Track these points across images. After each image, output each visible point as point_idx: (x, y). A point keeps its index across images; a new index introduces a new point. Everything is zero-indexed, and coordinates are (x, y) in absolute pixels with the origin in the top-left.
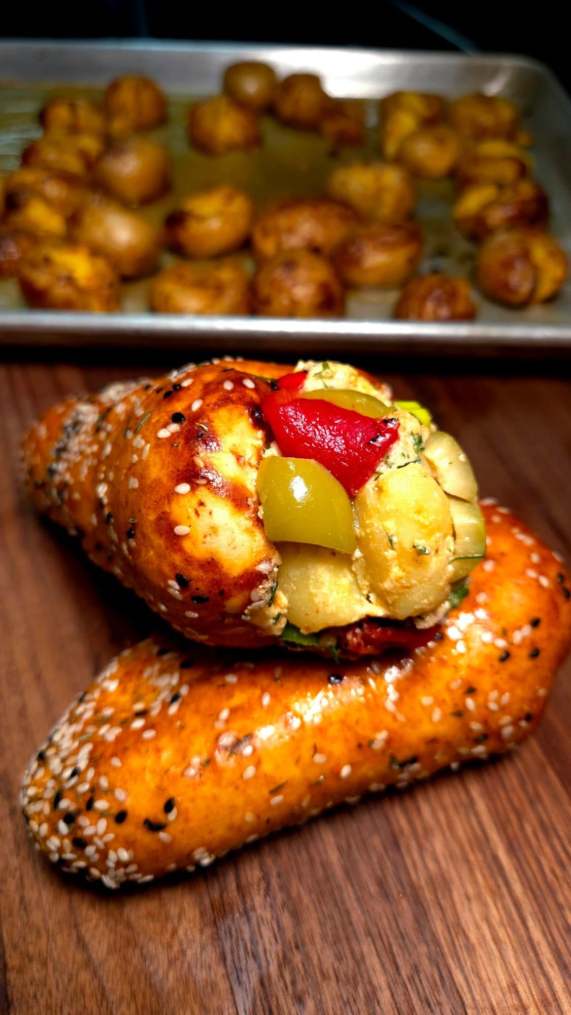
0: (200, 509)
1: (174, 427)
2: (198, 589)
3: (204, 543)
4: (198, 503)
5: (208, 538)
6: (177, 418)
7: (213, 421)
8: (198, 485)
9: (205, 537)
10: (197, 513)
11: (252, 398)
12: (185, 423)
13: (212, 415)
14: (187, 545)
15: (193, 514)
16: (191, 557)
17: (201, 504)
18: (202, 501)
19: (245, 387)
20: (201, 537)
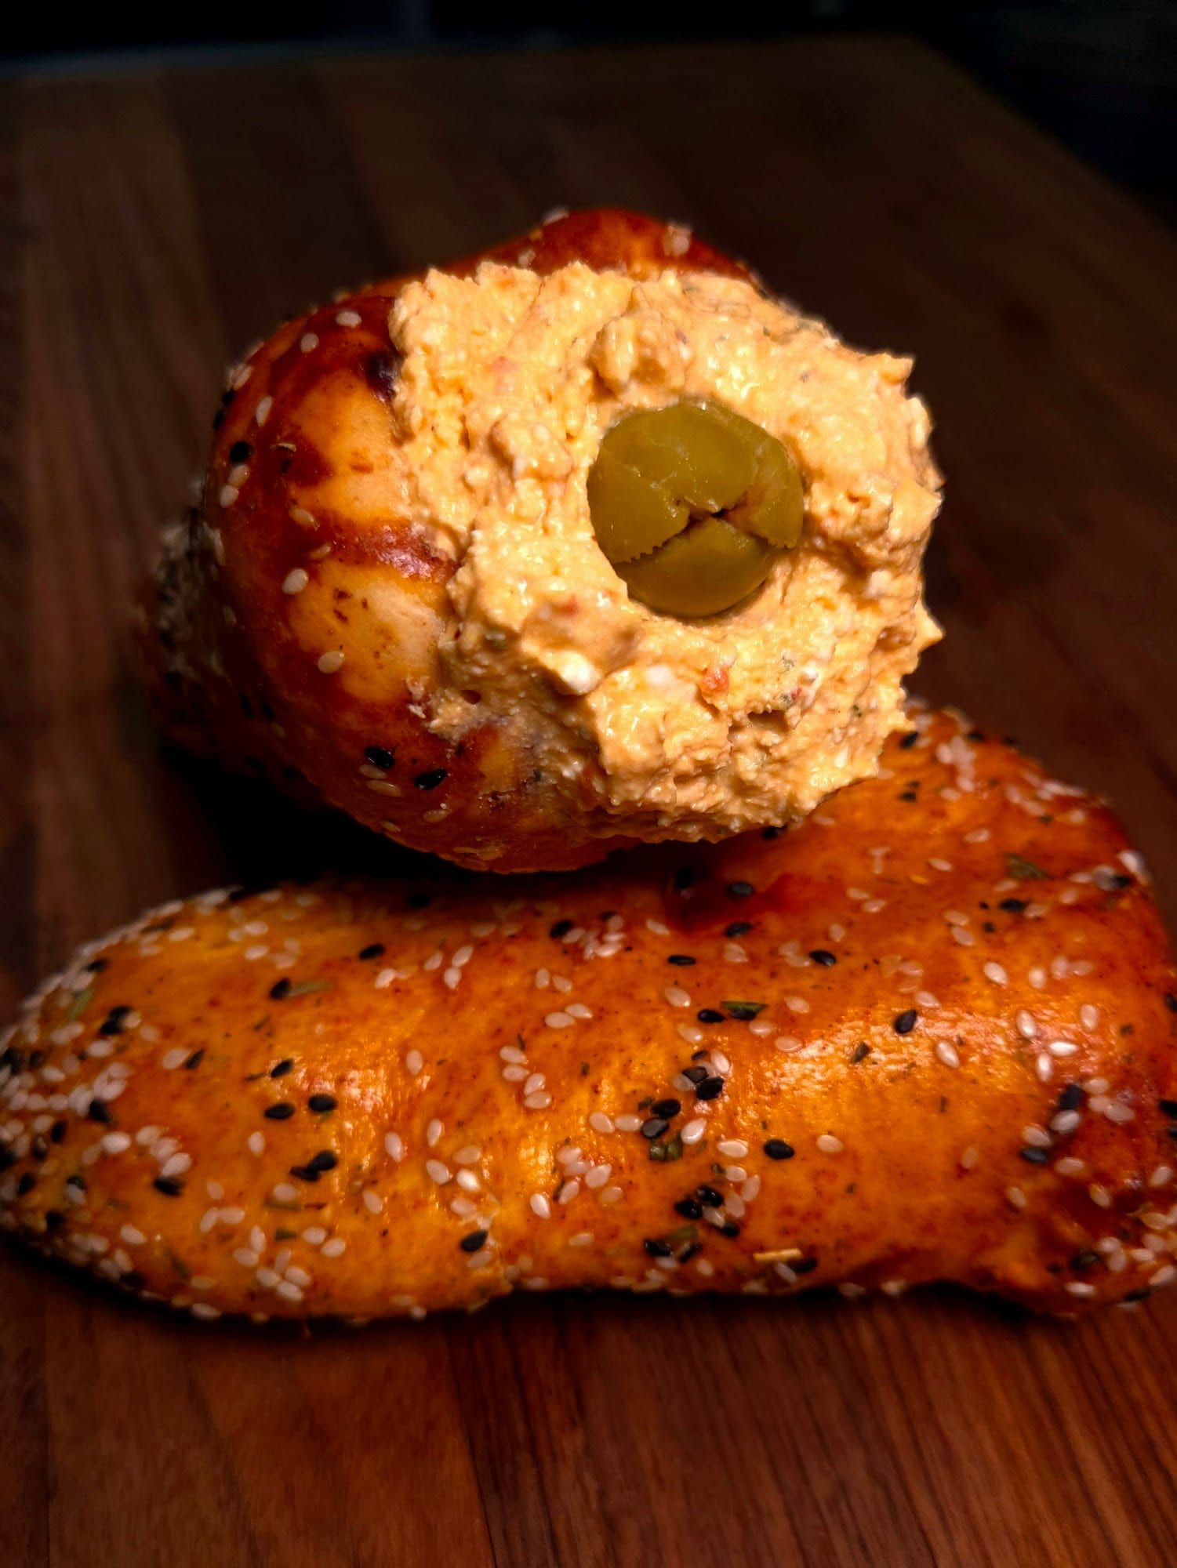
0: (343, 606)
1: (241, 472)
2: (414, 761)
3: (381, 667)
4: (334, 596)
5: (384, 655)
6: (239, 453)
7: (300, 428)
8: (318, 561)
9: (377, 654)
10: (341, 617)
11: (361, 345)
12: (254, 457)
13: (295, 417)
14: (355, 686)
15: (334, 622)
16: (374, 705)
17: (342, 595)
18: (340, 590)
19: (342, 329)
20: (371, 660)
